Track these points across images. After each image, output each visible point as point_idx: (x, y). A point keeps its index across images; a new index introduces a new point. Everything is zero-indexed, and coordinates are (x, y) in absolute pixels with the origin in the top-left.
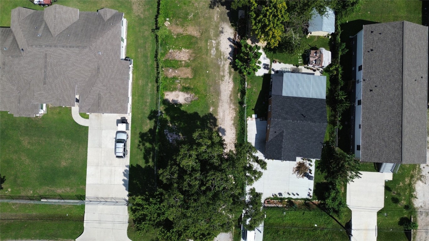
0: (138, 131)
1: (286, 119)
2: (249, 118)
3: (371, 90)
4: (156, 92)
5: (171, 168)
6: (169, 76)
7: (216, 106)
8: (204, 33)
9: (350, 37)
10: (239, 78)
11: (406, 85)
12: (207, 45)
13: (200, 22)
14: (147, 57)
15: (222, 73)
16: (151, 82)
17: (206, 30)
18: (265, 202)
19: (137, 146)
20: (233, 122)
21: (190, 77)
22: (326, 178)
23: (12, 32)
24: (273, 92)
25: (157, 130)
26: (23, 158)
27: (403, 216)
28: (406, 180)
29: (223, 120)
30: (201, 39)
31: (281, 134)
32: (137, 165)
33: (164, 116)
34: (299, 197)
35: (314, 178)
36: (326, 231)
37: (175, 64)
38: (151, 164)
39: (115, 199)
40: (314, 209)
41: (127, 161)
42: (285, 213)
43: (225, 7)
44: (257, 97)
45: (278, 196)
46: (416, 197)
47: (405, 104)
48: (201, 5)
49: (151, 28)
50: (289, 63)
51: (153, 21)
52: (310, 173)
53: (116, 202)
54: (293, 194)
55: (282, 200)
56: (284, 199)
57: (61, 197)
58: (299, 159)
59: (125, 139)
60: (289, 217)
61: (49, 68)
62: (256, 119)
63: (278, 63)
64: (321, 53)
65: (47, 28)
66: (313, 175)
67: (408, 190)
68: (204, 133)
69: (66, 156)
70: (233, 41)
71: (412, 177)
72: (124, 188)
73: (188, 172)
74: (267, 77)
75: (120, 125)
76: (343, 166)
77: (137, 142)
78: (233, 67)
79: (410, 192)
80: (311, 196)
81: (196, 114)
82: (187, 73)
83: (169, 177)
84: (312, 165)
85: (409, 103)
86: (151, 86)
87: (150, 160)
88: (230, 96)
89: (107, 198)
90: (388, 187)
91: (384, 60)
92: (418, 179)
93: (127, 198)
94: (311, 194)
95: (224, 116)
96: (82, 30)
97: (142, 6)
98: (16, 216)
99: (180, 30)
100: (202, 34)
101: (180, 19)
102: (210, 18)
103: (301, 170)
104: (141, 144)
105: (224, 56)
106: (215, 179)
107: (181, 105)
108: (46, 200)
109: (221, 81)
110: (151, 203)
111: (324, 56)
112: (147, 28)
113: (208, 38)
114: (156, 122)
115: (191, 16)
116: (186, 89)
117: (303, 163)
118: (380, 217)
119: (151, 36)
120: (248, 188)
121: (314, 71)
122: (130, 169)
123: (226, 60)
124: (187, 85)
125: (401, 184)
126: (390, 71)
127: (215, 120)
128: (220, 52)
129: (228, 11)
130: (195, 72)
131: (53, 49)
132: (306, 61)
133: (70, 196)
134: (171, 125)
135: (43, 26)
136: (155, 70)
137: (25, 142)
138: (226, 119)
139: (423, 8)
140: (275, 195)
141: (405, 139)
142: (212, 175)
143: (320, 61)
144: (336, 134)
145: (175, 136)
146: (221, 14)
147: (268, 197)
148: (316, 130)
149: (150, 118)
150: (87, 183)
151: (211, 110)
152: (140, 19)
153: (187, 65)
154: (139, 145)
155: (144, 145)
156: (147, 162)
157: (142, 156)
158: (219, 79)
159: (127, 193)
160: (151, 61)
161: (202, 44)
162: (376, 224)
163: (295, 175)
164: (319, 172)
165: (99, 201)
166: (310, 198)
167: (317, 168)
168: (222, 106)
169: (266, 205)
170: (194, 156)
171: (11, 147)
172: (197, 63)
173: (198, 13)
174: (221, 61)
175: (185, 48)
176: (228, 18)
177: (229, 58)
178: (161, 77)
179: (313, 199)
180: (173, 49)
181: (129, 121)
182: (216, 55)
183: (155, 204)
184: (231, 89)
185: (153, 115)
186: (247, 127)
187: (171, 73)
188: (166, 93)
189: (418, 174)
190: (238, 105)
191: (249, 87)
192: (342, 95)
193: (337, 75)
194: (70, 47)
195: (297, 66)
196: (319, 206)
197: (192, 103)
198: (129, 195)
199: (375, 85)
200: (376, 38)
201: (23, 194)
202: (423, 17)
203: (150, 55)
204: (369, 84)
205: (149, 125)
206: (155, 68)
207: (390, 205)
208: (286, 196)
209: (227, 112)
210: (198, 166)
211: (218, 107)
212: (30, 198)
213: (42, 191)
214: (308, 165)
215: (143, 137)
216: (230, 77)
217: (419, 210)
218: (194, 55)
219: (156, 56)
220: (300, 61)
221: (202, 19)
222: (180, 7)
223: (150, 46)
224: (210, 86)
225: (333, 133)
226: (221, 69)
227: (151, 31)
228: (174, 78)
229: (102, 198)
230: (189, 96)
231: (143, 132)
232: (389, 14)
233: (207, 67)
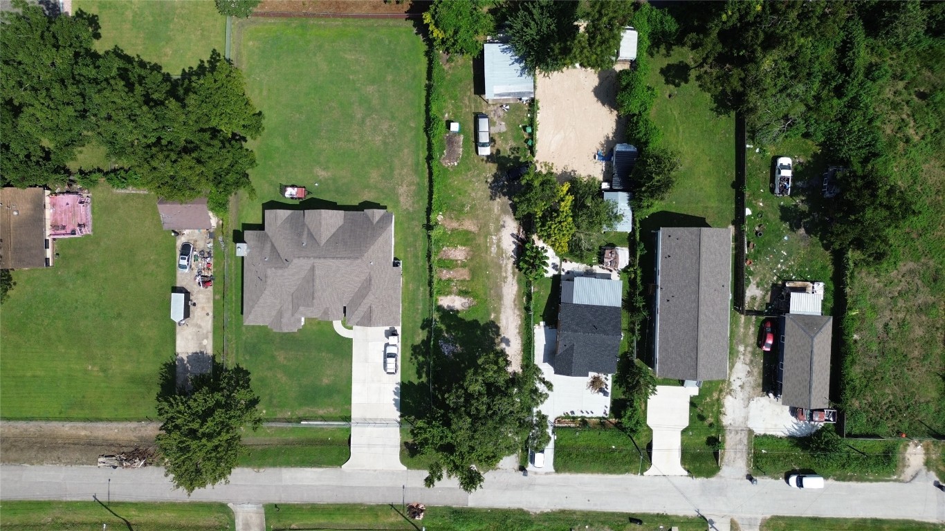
0: (409, 344)
1: (576, 331)
2: (536, 326)
3: (668, 301)
4: (428, 297)
5: (457, 391)
6: (444, 278)
7: (498, 312)
8: (483, 227)
9: (652, 231)
10: (524, 279)
11: (702, 297)
12: (486, 241)
13: (478, 215)
14: (417, 257)
15: (504, 274)
16: (422, 286)
17: (485, 224)
18: (555, 422)
19: (408, 359)
20: (518, 330)
21: (468, 279)
22: (624, 393)
23: (268, 236)
24: (564, 298)
25: (432, 343)
26: (279, 376)
27: (709, 436)
28: (714, 394)
29: (507, 328)
30: (479, 235)
31: (572, 347)
32: (409, 382)
33: (439, 325)
34: (594, 416)
35: (610, 394)
36: (624, 453)
37: (449, 264)
38: (424, 379)
39: (385, 420)
40: (610, 428)
41: (397, 378)
42: (578, 434)
43: (507, 197)
44: (545, 302)
45: (570, 414)
46: (724, 414)
47: (702, 317)
48: (479, 195)
49: (421, 224)
50: (583, 262)
51: (424, 214)
52: (606, 388)
53: (385, 423)
54: (587, 412)
55: (574, 418)
56: (577, 417)
57: (324, 419)
58: (592, 374)
59: (396, 353)
60: (583, 438)
61: (317, 281)
62: (545, 326)
63: (568, 262)
64: (616, 253)
65: (311, 235)
66: (609, 390)
67: (716, 406)
68: (489, 358)
69: (328, 372)
70: (517, 237)
71: (721, 391)
72: (395, 408)
73: (476, 397)
74: (556, 279)
75: (391, 338)
76: (638, 382)
77: (408, 354)
78: (517, 267)
79: (719, 408)
80: (607, 415)
81: (476, 321)
82: (464, 274)
83: (455, 400)
84: (608, 380)
85: (706, 316)
86: (423, 290)
87: (424, 375)
88: (515, 301)
89: (376, 419)
90: (693, 403)
91: (681, 269)
92: (727, 393)
93: (399, 419)
94: (608, 413)
95: (507, 323)
96: (350, 236)
97: (410, 197)
98: (270, 440)
99: (455, 225)
100: (480, 229)
101: (455, 212)
102: (490, 210)
103: (596, 384)
104: (413, 357)
105: (506, 254)
106: (502, 405)
107: (458, 311)
108: (306, 423)
109: (503, 283)
110: (434, 425)
111: (620, 257)
112: (417, 223)
113: (488, 234)
114: (430, 332)
115: (467, 209)
116: (463, 293)
117: (598, 378)
118: (684, 437)
119: (423, 232)
120: (535, 410)
121: (611, 271)
122: (401, 386)
123: (509, 259)
124: (464, 289)
125: (708, 400)
126: (687, 282)
127: (498, 328)
128: (502, 249)
129: (510, 202)
130: (474, 273)
131: (322, 260)
132: (601, 261)
133: (332, 417)
134: (446, 335)
135: (306, 233)
136: (428, 272)
137: (281, 357)
138: (509, 327)
139: (736, 197)
140: (567, 413)
141: (701, 355)
142: (499, 400)
143: (616, 263)
144: (635, 344)
145: (451, 348)
146: (502, 206)
147: (559, 416)
148: (609, 343)
149: (423, 328)
150: (353, 402)
151: (492, 317)
152: (409, 213)
153: (464, 266)
154: (411, 359)
155: (416, 358)
156: (420, 377)
157: (415, 371)
158: (501, 281)
159: (399, 414)
160: (422, 262)
161: (480, 240)
162: (680, 444)
163: (589, 390)
164: (617, 387)
165: (366, 422)
166: (606, 417)
167: (614, 382)
168: (504, 312)
169: (556, 425)
170: (480, 381)
171: (264, 363)
172: (474, 262)
173: (475, 205)
174: (503, 260)
175: (461, 245)
176: (511, 210)
177: (512, 256)
178: (435, 281)
179: (610, 417)
180: (448, 246)
181: (399, 332)
182: (497, 253)
183: (438, 427)
184: (515, 293)
185: (427, 324)
186: (534, 336)
187: (445, 274)
188: (440, 298)
189: (728, 388)
190: (524, 311)
191: (536, 290)
192: (641, 302)
193: (635, 278)
194: (341, 258)
195: (591, 266)
196: (616, 425)
197: (471, 309)
198: (401, 416)
199: (672, 295)
200: (673, 244)
201: (279, 416)
202: (736, 207)
203: (422, 254)
204: (666, 293)
205: (421, 336)
206: (428, 270)
207: (695, 423)
208: (579, 414)
209: (511, 319)
210: (483, 390)
211: (500, 313)
212: (288, 421)
213: (300, 412)
214: (603, 379)
215: (416, 350)
216: (513, 278)
217: (728, 428)
218: (471, 253)
219: (429, 256)
220: (595, 259)
221: (479, 212)
222: (454, 198)
223: (421, 245)
224: (491, 289)
225: (632, 342)
226: (503, 269)
227: (421, 227)
228: (449, 280)
229: (370, 419)
230: (466, 301)
231: (415, 344)
232: (697, 204)
233: (487, 267)
